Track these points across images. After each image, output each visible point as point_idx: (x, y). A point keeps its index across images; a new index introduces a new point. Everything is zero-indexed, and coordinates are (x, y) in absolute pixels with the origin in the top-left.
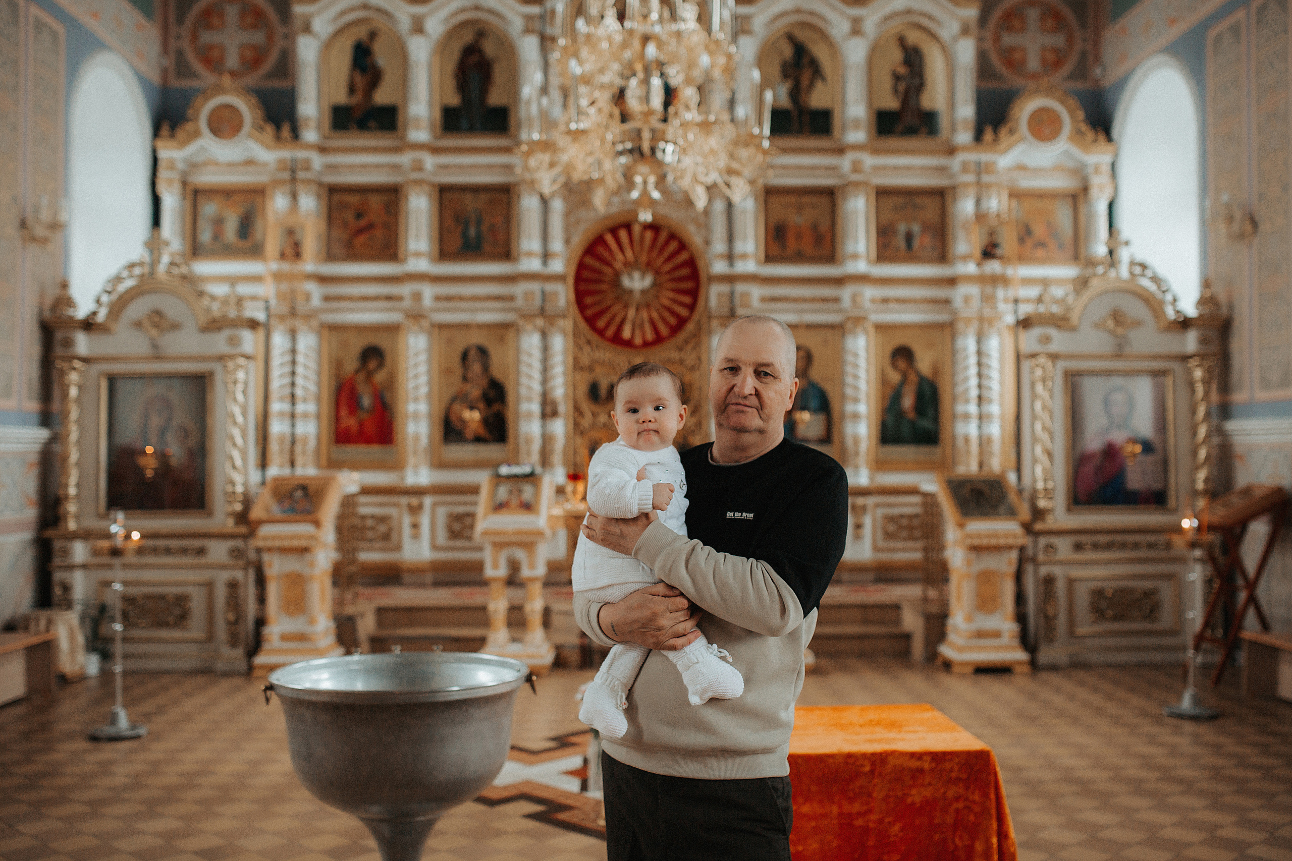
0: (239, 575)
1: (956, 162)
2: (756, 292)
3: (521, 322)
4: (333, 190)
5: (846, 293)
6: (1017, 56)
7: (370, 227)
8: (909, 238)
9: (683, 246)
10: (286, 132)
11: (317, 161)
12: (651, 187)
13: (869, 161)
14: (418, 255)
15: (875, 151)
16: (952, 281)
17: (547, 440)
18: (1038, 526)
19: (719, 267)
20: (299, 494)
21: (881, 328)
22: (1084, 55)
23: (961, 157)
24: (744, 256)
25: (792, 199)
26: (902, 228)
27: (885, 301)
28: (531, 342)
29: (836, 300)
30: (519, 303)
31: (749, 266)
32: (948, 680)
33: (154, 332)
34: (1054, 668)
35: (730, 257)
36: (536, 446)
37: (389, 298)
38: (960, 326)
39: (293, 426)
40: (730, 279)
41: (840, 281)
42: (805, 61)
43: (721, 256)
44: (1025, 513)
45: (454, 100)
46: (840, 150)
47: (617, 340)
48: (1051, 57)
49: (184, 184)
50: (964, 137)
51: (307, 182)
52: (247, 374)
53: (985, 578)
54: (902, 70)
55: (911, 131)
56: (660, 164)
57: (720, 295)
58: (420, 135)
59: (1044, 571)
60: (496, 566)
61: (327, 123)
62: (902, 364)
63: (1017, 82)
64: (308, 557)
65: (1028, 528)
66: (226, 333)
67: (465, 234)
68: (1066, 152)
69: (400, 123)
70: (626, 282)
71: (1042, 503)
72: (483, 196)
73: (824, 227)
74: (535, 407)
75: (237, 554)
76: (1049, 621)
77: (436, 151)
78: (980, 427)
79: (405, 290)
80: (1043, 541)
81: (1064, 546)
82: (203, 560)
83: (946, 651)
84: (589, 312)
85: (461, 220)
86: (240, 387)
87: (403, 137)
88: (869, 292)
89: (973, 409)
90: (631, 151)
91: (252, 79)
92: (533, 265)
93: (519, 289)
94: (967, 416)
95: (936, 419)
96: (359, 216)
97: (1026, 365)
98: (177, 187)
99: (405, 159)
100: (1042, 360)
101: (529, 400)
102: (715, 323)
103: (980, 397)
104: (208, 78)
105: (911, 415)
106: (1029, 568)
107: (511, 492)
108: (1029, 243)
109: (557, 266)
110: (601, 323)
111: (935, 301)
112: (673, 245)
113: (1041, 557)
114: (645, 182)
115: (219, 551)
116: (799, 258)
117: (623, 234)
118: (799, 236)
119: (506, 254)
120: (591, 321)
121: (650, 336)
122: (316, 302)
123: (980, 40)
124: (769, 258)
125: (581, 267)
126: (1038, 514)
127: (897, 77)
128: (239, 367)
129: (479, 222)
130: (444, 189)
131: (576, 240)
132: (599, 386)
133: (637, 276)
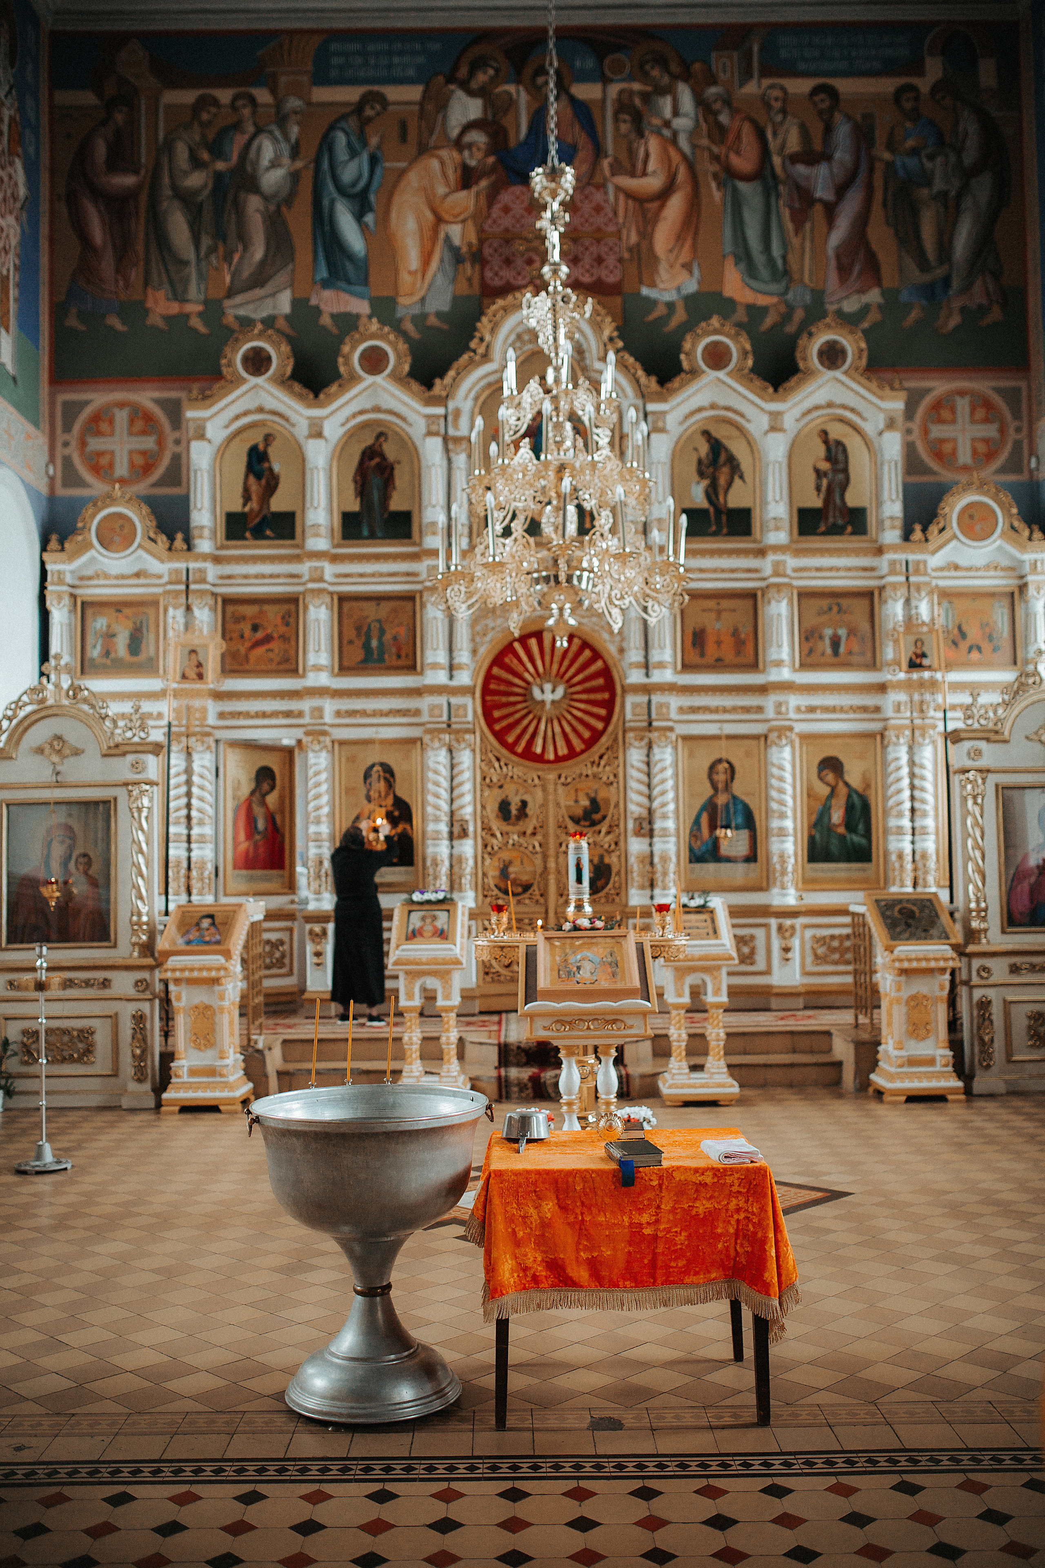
0: (146, 1007)
1: (884, 562)
2: (675, 702)
3: (427, 738)
4: (228, 601)
5: (769, 702)
6: (947, 448)
7: (268, 639)
8: (835, 643)
9: (597, 655)
10: (179, 542)
11: (212, 571)
12: (567, 612)
13: (791, 562)
14: (318, 668)
15: (798, 553)
16: (882, 688)
17: (455, 861)
18: (971, 948)
19: (635, 677)
20: (206, 923)
21: (806, 738)
22: (1017, 445)
23: (889, 556)
24: (661, 665)
25: (711, 604)
26: (828, 632)
27: (812, 709)
28: (438, 758)
29: (760, 709)
30: (425, 718)
31: (667, 676)
32: (880, 1110)
33: (55, 759)
34: (991, 1096)
35: (646, 666)
36: (444, 869)
37: (288, 714)
38: (891, 734)
39: (189, 850)
40: (647, 689)
41: (763, 689)
42: (723, 457)
43: (637, 665)
44: (958, 935)
45: (354, 506)
46: (761, 553)
47: (528, 755)
48: (982, 448)
49: (74, 597)
50: (892, 536)
51: (202, 593)
52: (151, 800)
53: (916, 1003)
54: (825, 466)
55: (835, 530)
56: (576, 591)
57: (635, 706)
58: (319, 543)
59: (977, 994)
60: (410, 996)
61: (221, 532)
62: (830, 777)
63: (946, 475)
64: (217, 988)
65: (960, 951)
66: (130, 758)
67: (367, 647)
68: (1000, 548)
69: (298, 530)
70: (537, 693)
71: (975, 924)
72: (386, 606)
73: (745, 631)
74: (444, 828)
75: (142, 985)
76: (985, 1047)
77: (335, 559)
78: (913, 843)
79: (306, 705)
80: (976, 963)
81: (999, 969)
82: (107, 993)
83: (876, 1078)
84: (497, 727)
85: (363, 631)
86: (144, 814)
87: (301, 546)
88: (794, 701)
89: (906, 823)
90: (547, 579)
91: (142, 487)
92: (440, 677)
93: (425, 703)
94: (900, 831)
95: (868, 834)
96: (255, 628)
97: (956, 779)
98: (66, 600)
99: (304, 568)
100: (971, 775)
101: (437, 820)
102: (630, 735)
103: (913, 810)
104: (97, 487)
105: (841, 830)
106: (963, 991)
107: (423, 919)
108: (964, 646)
109: (464, 678)
110: (510, 739)
111: (864, 709)
112: (587, 653)
113: (975, 980)
114: (561, 610)
115: (123, 983)
116: (719, 665)
117: (533, 642)
118: (719, 643)
119: (411, 666)
120: (500, 736)
121: (563, 751)
122: (212, 720)
123: (909, 431)
124: (687, 667)
125: (489, 677)
126: (971, 935)
127: (819, 474)
128: (143, 792)
129: (382, 632)
130: (343, 599)
131: (482, 650)
132: (509, 804)
133: (548, 687)
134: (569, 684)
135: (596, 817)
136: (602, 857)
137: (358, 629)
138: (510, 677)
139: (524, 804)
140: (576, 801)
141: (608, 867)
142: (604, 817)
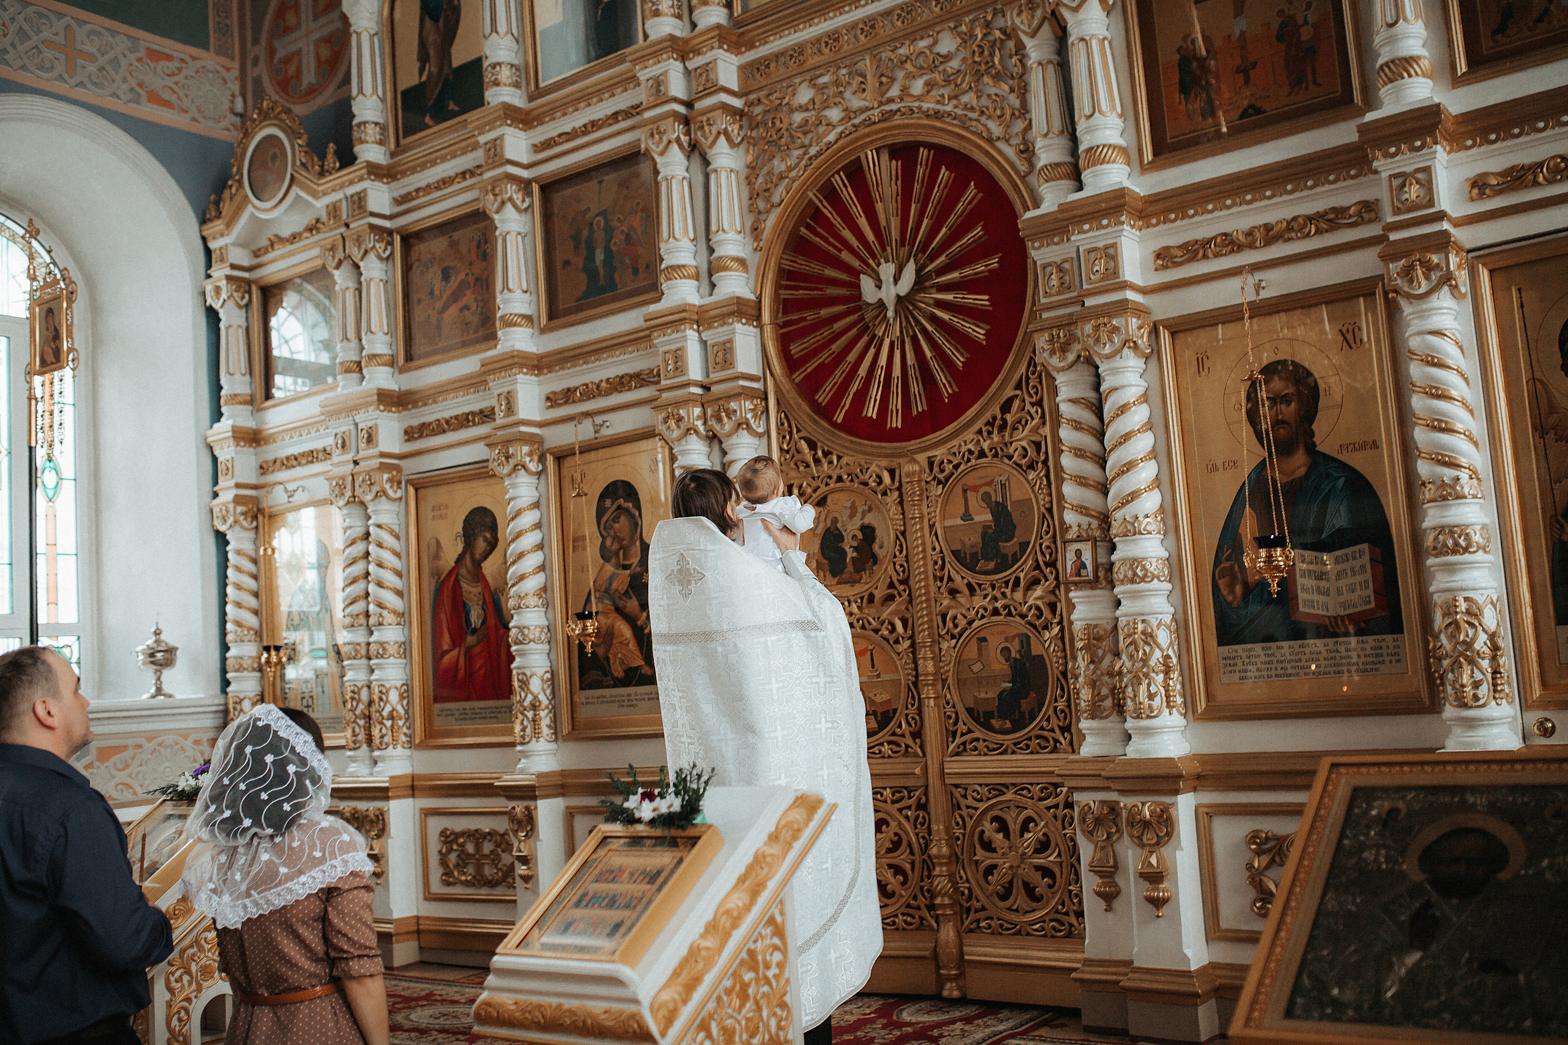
2: (1136, 241)
3: (661, 422)
4: (409, 238)
7: (461, 289)
10: (333, 159)
11: (383, 194)
14: (514, 321)
24: (1102, 155)
27: (1515, 178)
29: (1358, 210)
30: (662, 381)
31: (1114, 178)
35: (1073, 167)
39: (370, 671)
40: (1064, 224)
43: (1053, 171)
47: (854, 424)
49: (246, 283)
51: (359, 232)
57: (1049, 270)
61: (396, 127)
67: (589, 266)
72: (609, 181)
77: (530, 119)
79: (495, 393)
84: (805, 373)
85: (580, 238)
88: (1448, 166)
91: (329, 93)
92: (682, 294)
93: (660, 351)
96: (447, 274)
102: (1041, 343)
109: (737, 285)
110: (826, 396)
116: (1249, 125)
119: (654, 286)
120: (807, 390)
121: (920, 405)
124: (1170, 150)
125: (787, 277)
129: (609, 231)
130: (549, 187)
131: (770, 222)
132: (840, 538)
133: (887, 270)
134: (925, 251)
135: (1009, 547)
136: (1025, 641)
137: (576, 238)
138: (815, 268)
139: (869, 533)
140: (967, 516)
141: (1039, 662)
142: (1024, 546)
